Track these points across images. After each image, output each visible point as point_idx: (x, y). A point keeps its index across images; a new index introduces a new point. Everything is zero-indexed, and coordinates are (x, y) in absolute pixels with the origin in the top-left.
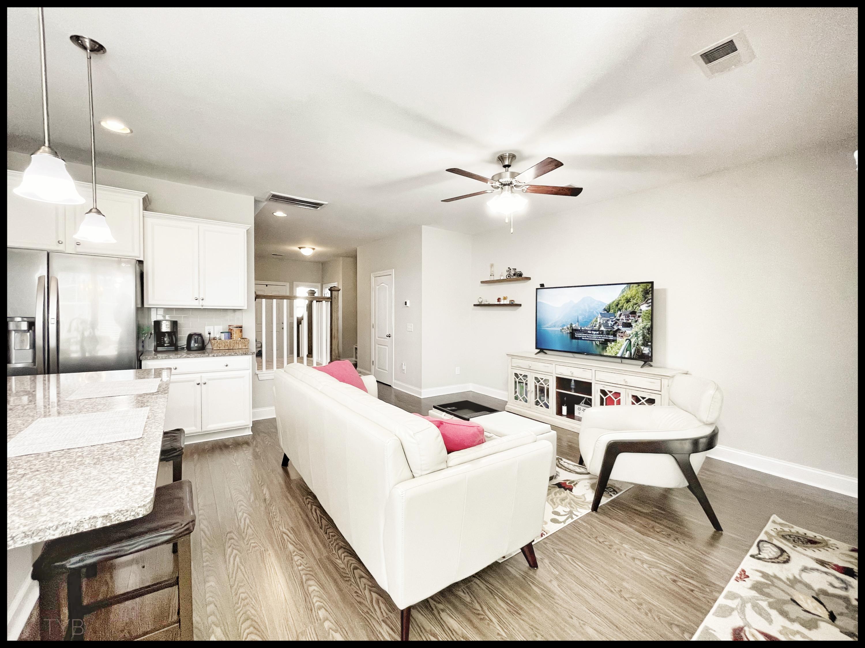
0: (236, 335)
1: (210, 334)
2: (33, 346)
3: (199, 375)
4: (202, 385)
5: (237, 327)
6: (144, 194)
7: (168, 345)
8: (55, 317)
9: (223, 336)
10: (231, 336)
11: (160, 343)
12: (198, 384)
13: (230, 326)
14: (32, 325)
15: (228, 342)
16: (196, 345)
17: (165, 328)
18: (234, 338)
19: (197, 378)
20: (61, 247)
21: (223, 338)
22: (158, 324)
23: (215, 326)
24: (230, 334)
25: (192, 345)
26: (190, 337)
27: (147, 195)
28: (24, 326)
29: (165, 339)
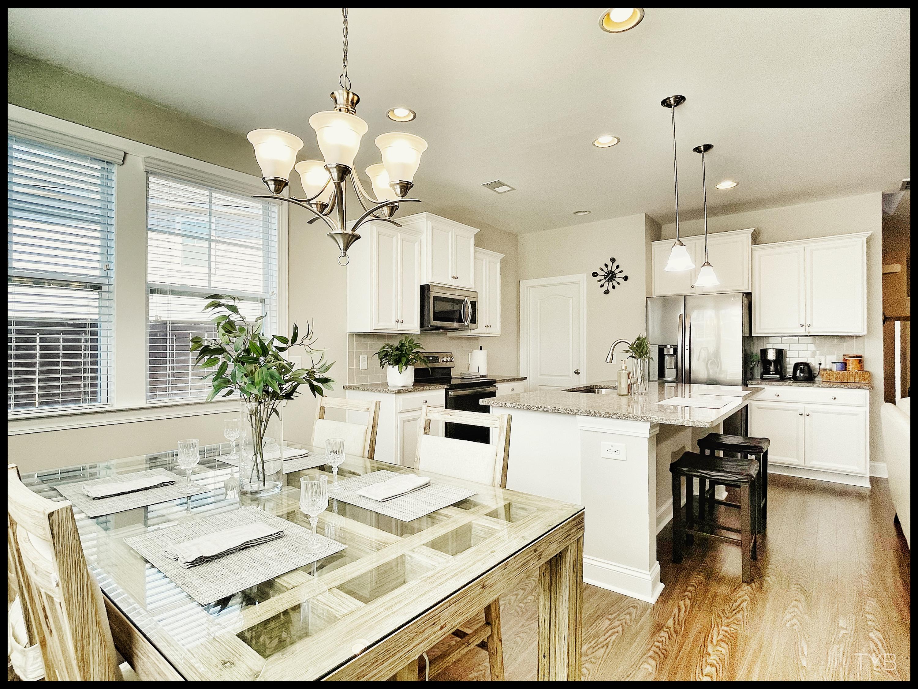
0: (852, 366)
1: (820, 364)
2: (676, 367)
3: (802, 406)
4: (806, 416)
5: (854, 357)
6: (752, 230)
7: (774, 373)
8: (688, 345)
9: (834, 367)
10: (846, 368)
11: (766, 371)
12: (801, 415)
13: (845, 355)
14: (675, 350)
15: (841, 373)
16: (802, 375)
17: (771, 356)
18: (850, 369)
19: (801, 408)
20: (693, 291)
21: (834, 369)
22: (764, 352)
23: (827, 356)
24: (844, 365)
25: (798, 375)
26: (797, 366)
27: (755, 230)
28: (672, 352)
29: (771, 367)
